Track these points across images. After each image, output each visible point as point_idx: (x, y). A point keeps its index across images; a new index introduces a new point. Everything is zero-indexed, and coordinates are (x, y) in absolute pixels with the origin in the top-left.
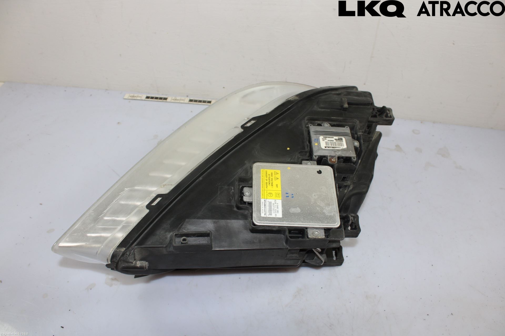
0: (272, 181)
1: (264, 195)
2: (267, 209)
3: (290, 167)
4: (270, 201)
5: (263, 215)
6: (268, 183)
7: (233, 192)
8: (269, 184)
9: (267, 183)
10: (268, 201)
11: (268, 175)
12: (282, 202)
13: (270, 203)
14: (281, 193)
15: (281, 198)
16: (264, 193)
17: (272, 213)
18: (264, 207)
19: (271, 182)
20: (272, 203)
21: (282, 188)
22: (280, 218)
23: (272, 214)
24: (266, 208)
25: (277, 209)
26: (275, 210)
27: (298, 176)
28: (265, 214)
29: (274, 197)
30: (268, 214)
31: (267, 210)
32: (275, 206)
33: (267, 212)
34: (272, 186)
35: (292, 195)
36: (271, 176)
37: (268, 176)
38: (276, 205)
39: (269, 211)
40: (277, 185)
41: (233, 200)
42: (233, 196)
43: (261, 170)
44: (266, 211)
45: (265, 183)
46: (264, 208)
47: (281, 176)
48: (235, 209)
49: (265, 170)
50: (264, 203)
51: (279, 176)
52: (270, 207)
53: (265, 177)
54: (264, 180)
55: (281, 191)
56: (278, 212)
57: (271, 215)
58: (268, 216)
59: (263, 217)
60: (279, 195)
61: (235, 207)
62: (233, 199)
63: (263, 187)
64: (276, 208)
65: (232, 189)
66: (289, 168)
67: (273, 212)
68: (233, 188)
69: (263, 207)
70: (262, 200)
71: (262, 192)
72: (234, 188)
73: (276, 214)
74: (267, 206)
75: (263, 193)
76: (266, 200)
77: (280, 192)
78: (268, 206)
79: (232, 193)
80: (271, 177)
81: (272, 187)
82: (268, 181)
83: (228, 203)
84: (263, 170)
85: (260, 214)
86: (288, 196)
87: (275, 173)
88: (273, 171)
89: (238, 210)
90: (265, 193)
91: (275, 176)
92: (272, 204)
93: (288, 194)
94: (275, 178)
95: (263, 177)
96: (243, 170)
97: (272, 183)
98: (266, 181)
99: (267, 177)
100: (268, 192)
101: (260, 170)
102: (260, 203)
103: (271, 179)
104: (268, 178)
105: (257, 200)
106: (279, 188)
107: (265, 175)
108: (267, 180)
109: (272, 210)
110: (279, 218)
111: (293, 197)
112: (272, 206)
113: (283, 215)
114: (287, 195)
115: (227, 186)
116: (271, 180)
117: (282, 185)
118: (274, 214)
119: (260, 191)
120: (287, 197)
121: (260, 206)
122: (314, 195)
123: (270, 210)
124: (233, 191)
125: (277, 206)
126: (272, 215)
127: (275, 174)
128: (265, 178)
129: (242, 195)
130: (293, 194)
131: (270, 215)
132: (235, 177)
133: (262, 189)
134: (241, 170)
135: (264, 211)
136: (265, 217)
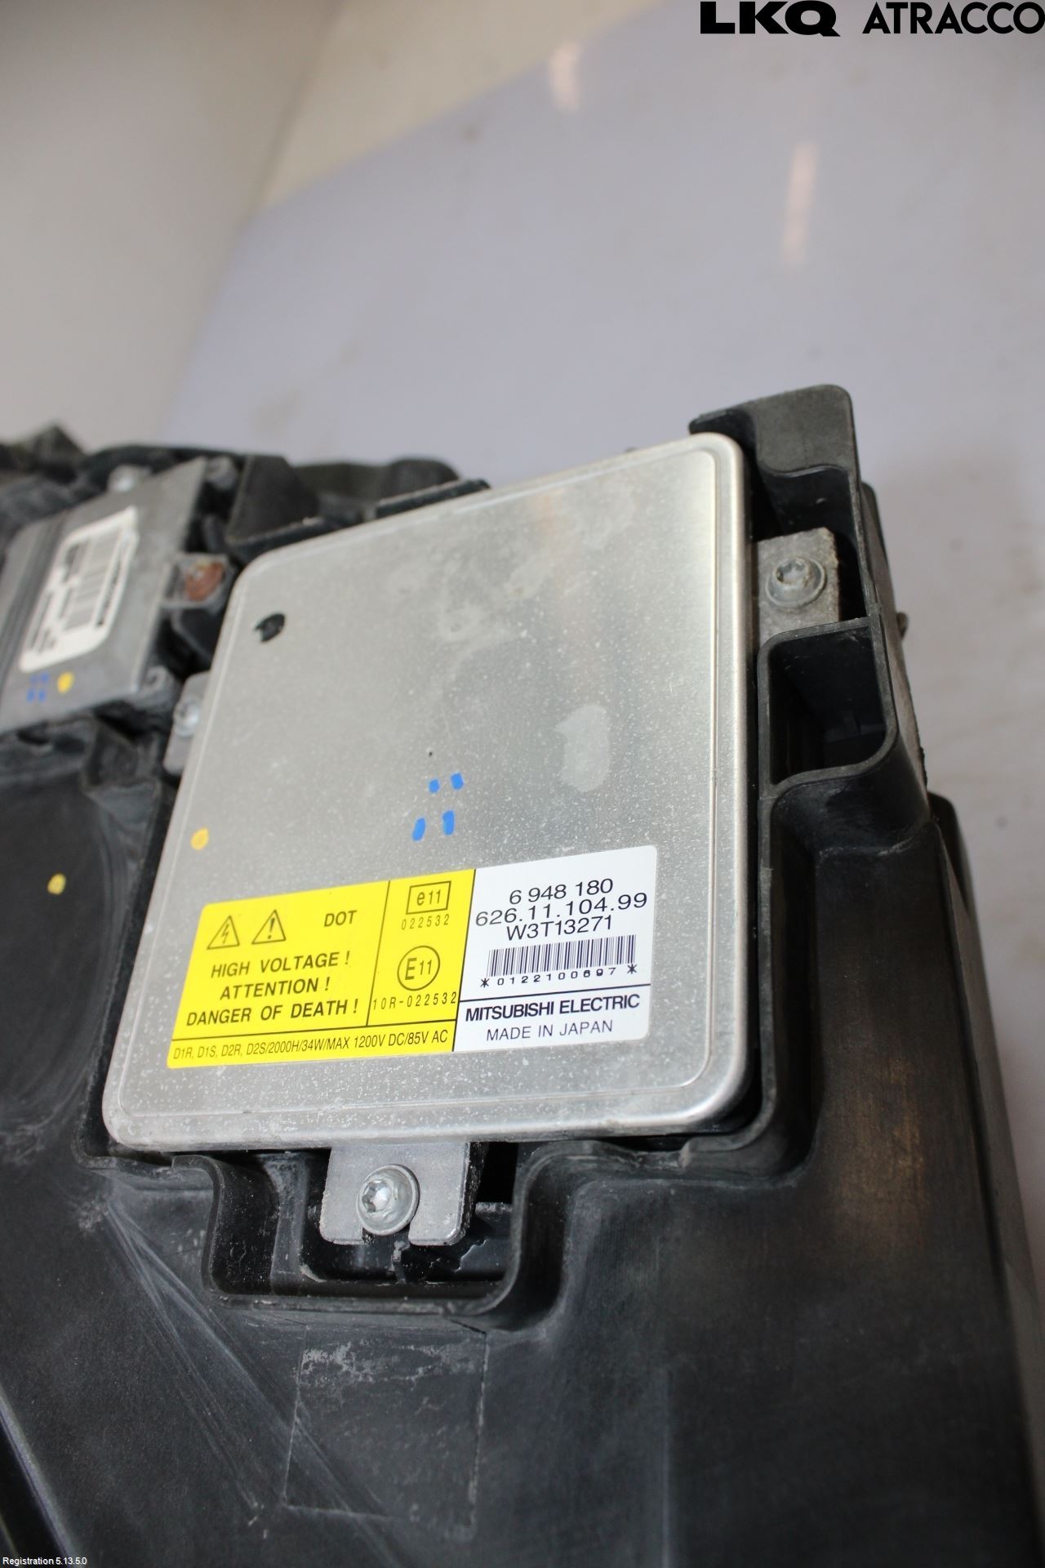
0: (291, 963)
1: (414, 1029)
2: (568, 984)
3: (190, 833)
4: (478, 966)
5: (632, 1025)
6: (303, 998)
7: (360, 1353)
8: (313, 985)
9: (303, 1010)
10: (485, 983)
11: (230, 1004)
12: (499, 859)
13: (502, 963)
14: (414, 874)
15: (460, 878)
16: (397, 1030)
17: (614, 933)
18: (544, 1019)
19: (293, 975)
20: (504, 944)
21: (367, 876)
22: (661, 860)
23: (626, 934)
24: (557, 999)
25: (572, 894)
26: (577, 916)
27: (275, 765)
28: (625, 1002)
29: (446, 939)
30: (618, 976)
31: (581, 982)
32: (541, 916)
33: (594, 981)
34: (331, 960)
35: (434, 786)
36: (242, 979)
37: (240, 1002)
38: (523, 909)
39: (593, 970)
40: (332, 919)
41: (446, 1354)
42: (395, 1359)
43: (173, 1063)
44: (592, 995)
45: (301, 1023)
46: (557, 1020)
47: (253, 895)
48: (546, 1331)
49: (180, 1029)
50: (502, 1024)
51: (250, 912)
52: (541, 959)
53: (242, 1027)
54: (268, 1039)
55: (388, 877)
56: (598, 886)
57: (626, 948)
58: (644, 973)
59: (658, 1016)
60: (427, 890)
61: (519, 1335)
62: (428, 1351)
63: (332, 1044)
64: (559, 907)
65: (319, 1368)
66: (201, 839)
67: (602, 932)
68: (315, 1355)
69: (546, 1030)
70: (473, 1037)
71: (384, 1051)
72: (312, 1343)
73: (626, 902)
74: (531, 987)
75: (395, 1040)
76: (473, 1006)
77: (400, 886)
78: (531, 976)
79: (367, 1365)
80: (255, 976)
81: (342, 958)
82: (287, 1000)
83: (472, 1415)
84: (174, 1046)
85: (622, 1048)
86: (449, 817)
87: (218, 942)
88: (201, 962)
89: (562, 1307)
90: (402, 1013)
91: (246, 936)
92: (516, 943)
93: (421, 824)
94: (263, 937)
95: (237, 1048)
96: (159, 1250)
97: (309, 962)
98: (283, 1021)
99: (247, 1013)
100: (388, 986)
101: (179, 1072)
102: (500, 1054)
103: (270, 977)
104: (257, 1004)
105: (460, 1090)
106: (364, 896)
107: (229, 1028)
108: (275, 1011)
109: (575, 938)
110: (667, 870)
111: (457, 781)
112: (541, 940)
113: (630, 841)
114: (435, 823)
115: (287, 1418)
116: (281, 975)
117: (342, 879)
118: (617, 915)
119: (371, 1063)
120: (449, 829)
121: (529, 1053)
122: (456, 628)
123: (584, 956)
124: (339, 1356)
125: (543, 902)
126: (632, 939)
127: (231, 940)
128: (255, 1024)
129: (397, 1254)
130: (428, 778)
131: (631, 958)
132: (210, 1333)
133: (351, 1053)
134: (151, 1262)
135: (590, 1017)
136: (657, 997)
